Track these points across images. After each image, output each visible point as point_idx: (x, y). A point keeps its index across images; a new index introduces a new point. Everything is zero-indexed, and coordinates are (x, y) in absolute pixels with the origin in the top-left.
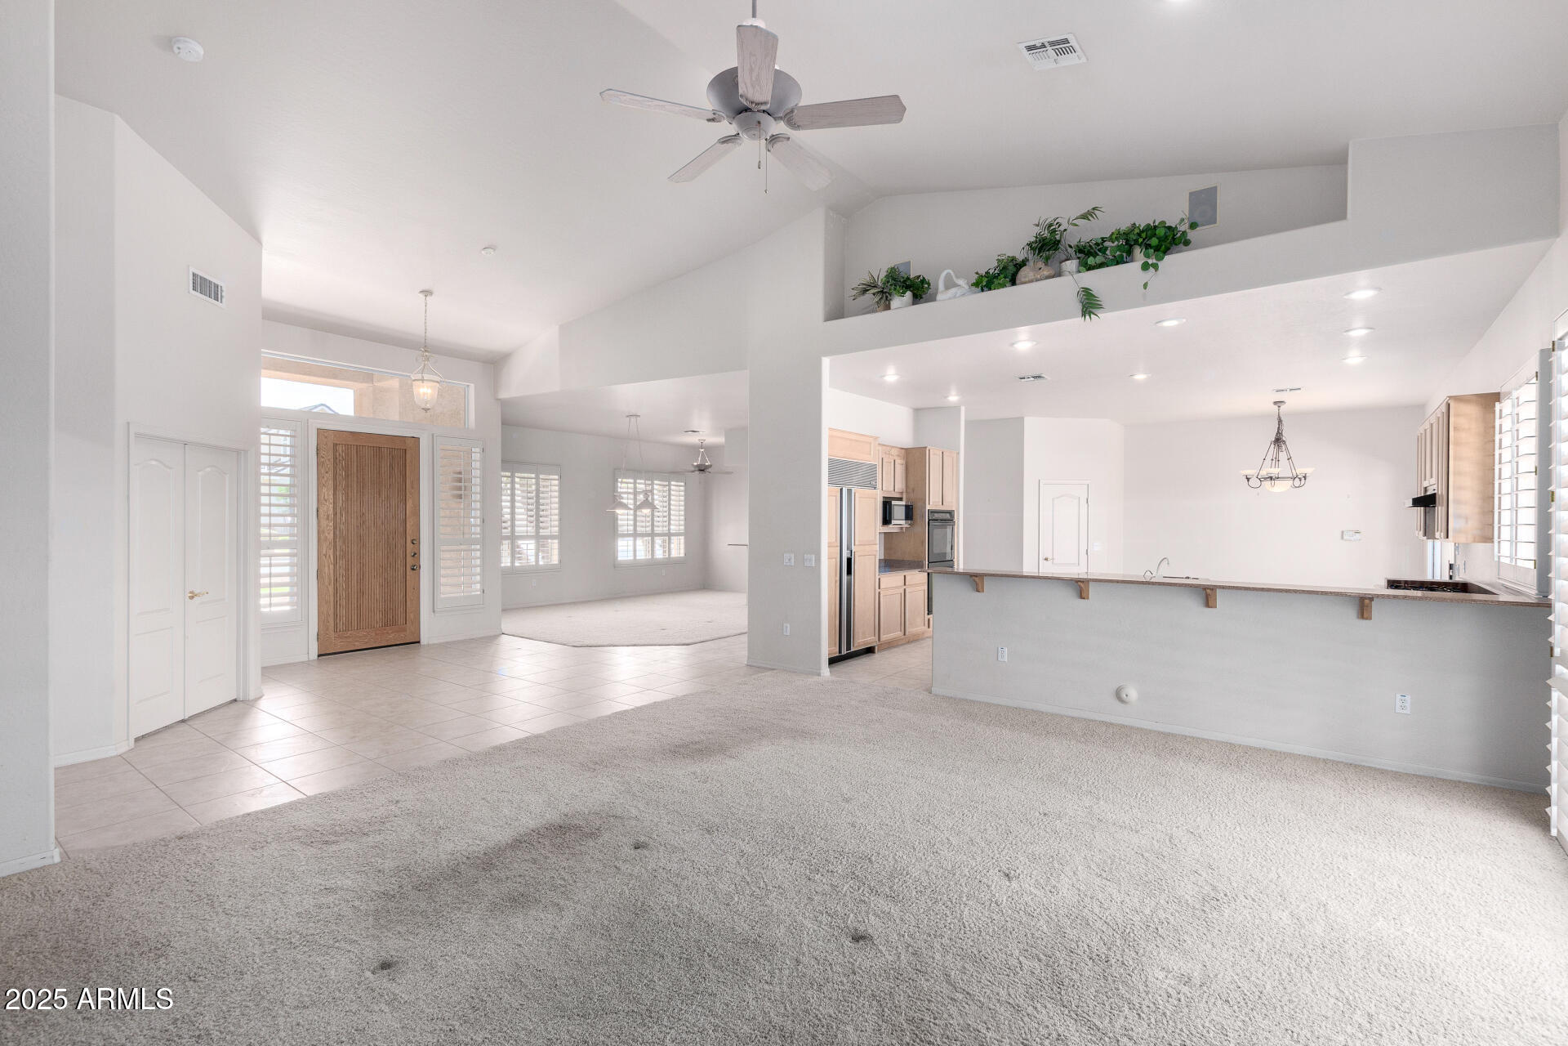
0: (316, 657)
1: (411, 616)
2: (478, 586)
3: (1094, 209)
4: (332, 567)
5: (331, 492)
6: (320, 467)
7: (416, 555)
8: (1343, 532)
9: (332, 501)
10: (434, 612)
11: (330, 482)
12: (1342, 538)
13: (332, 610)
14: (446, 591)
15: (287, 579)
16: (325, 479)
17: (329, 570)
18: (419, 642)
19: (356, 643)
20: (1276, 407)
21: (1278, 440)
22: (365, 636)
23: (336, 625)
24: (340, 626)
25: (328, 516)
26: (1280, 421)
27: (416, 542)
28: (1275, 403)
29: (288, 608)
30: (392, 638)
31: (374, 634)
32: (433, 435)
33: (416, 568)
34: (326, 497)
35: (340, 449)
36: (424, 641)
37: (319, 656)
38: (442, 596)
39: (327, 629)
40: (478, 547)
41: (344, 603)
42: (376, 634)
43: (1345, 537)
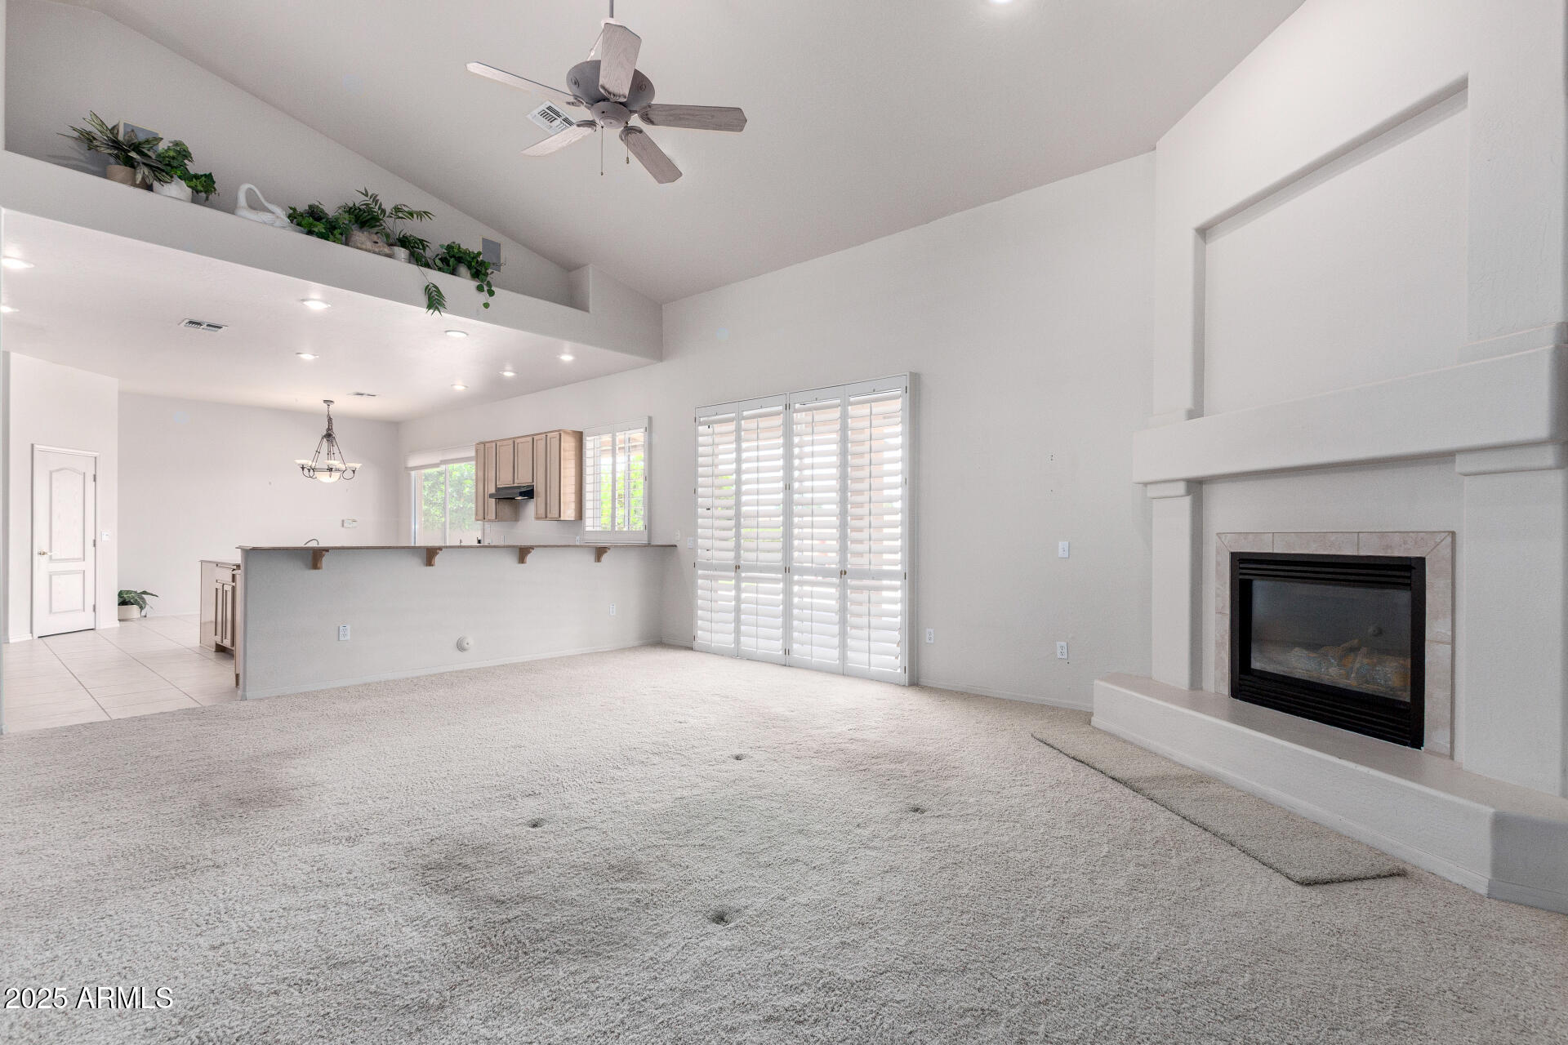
3: (425, 212)
8: (343, 521)
12: (343, 526)
20: (325, 405)
21: (329, 436)
26: (330, 420)
28: (325, 401)
43: (345, 525)
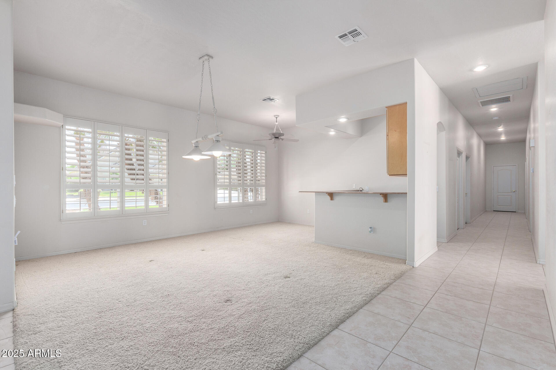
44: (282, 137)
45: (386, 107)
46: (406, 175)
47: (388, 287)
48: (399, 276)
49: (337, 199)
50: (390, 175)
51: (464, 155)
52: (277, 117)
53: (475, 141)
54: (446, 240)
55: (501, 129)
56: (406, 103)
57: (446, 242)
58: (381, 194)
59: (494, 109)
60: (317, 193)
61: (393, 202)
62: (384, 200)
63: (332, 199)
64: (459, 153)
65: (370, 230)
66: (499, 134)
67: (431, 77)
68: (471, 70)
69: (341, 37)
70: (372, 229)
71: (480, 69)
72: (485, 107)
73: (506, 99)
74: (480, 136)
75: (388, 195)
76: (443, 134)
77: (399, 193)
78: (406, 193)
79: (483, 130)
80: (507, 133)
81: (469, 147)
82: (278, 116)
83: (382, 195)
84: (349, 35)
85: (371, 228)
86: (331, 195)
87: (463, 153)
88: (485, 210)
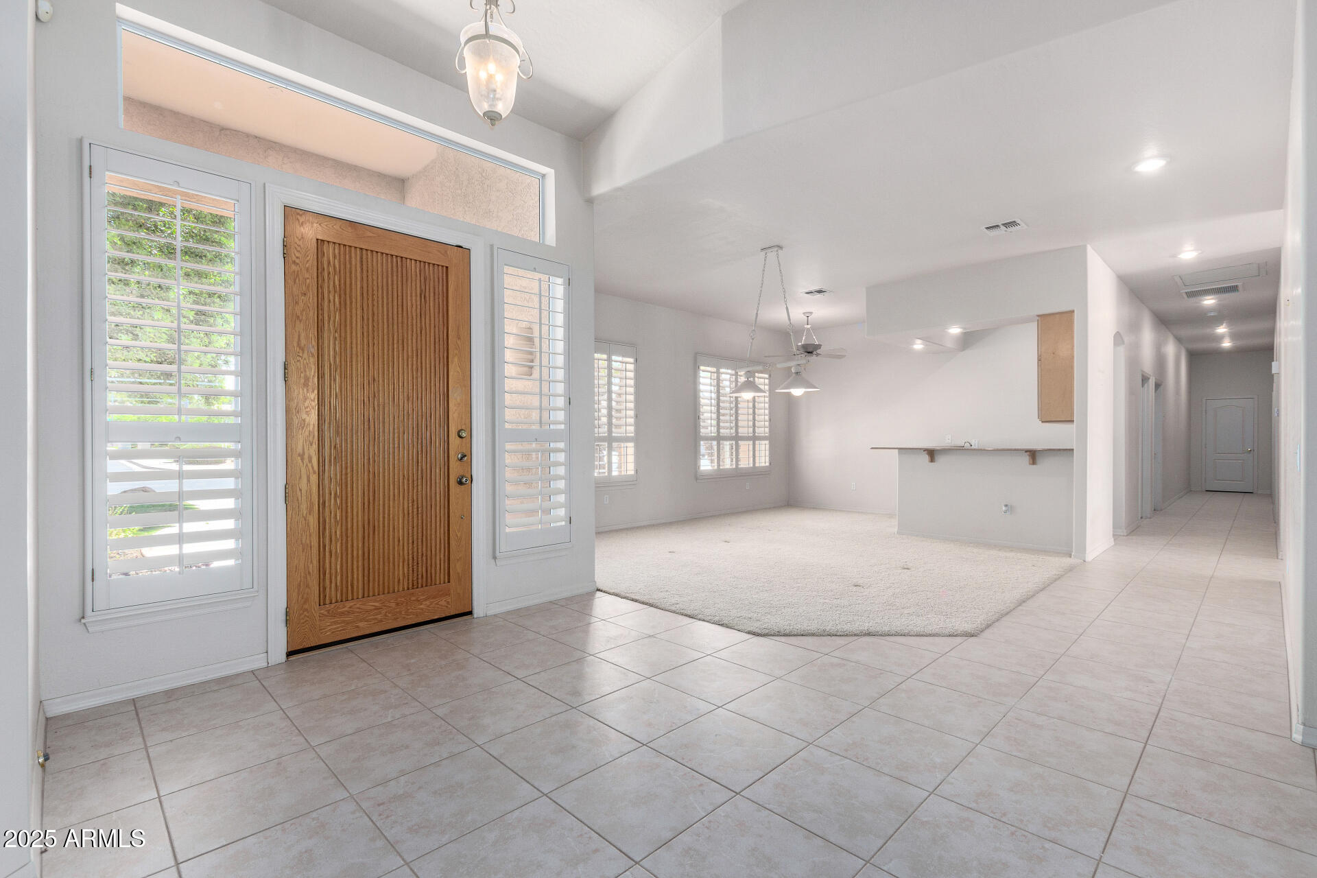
0: (283, 658)
1: (457, 567)
2: (562, 512)
4: (314, 478)
5: (313, 333)
6: (290, 282)
7: (465, 457)
9: (314, 351)
10: (495, 558)
11: (311, 314)
13: (315, 562)
14: (512, 524)
15: (229, 503)
16: (301, 304)
17: (308, 484)
18: (470, 613)
19: (361, 624)
22: (377, 608)
23: (322, 590)
24: (331, 593)
25: (307, 379)
27: (465, 434)
29: (230, 562)
30: (426, 609)
31: (393, 605)
32: (492, 246)
33: (464, 481)
34: (303, 342)
35: (329, 251)
36: (478, 611)
37: (289, 654)
38: (508, 530)
39: (306, 601)
40: (561, 445)
41: (337, 547)
42: (397, 604)
44: (819, 351)
45: (1038, 316)
46: (1072, 421)
47: (1059, 578)
48: (1071, 569)
49: (941, 460)
50: (1042, 422)
51: (1152, 382)
52: (808, 315)
53: (1171, 349)
54: (1125, 531)
55: (1222, 330)
56: (1073, 311)
57: (1125, 534)
58: (1026, 451)
59: (1209, 301)
60: (902, 450)
61: (1045, 464)
62: (1031, 460)
63: (932, 460)
64: (1145, 379)
65: (1004, 508)
66: (1220, 338)
67: (1109, 266)
68: (1174, 256)
69: (987, 228)
70: (1009, 508)
71: (1188, 254)
72: (1193, 300)
73: (1234, 289)
74: (1179, 340)
75: (1037, 454)
76: (1121, 349)
77: (1060, 450)
78: (1073, 450)
79: (1186, 332)
80: (1234, 336)
81: (1160, 362)
82: (811, 313)
83: (1028, 453)
84: (1002, 227)
85: (1006, 506)
86: (932, 454)
87: (1149, 379)
88: (1189, 488)
